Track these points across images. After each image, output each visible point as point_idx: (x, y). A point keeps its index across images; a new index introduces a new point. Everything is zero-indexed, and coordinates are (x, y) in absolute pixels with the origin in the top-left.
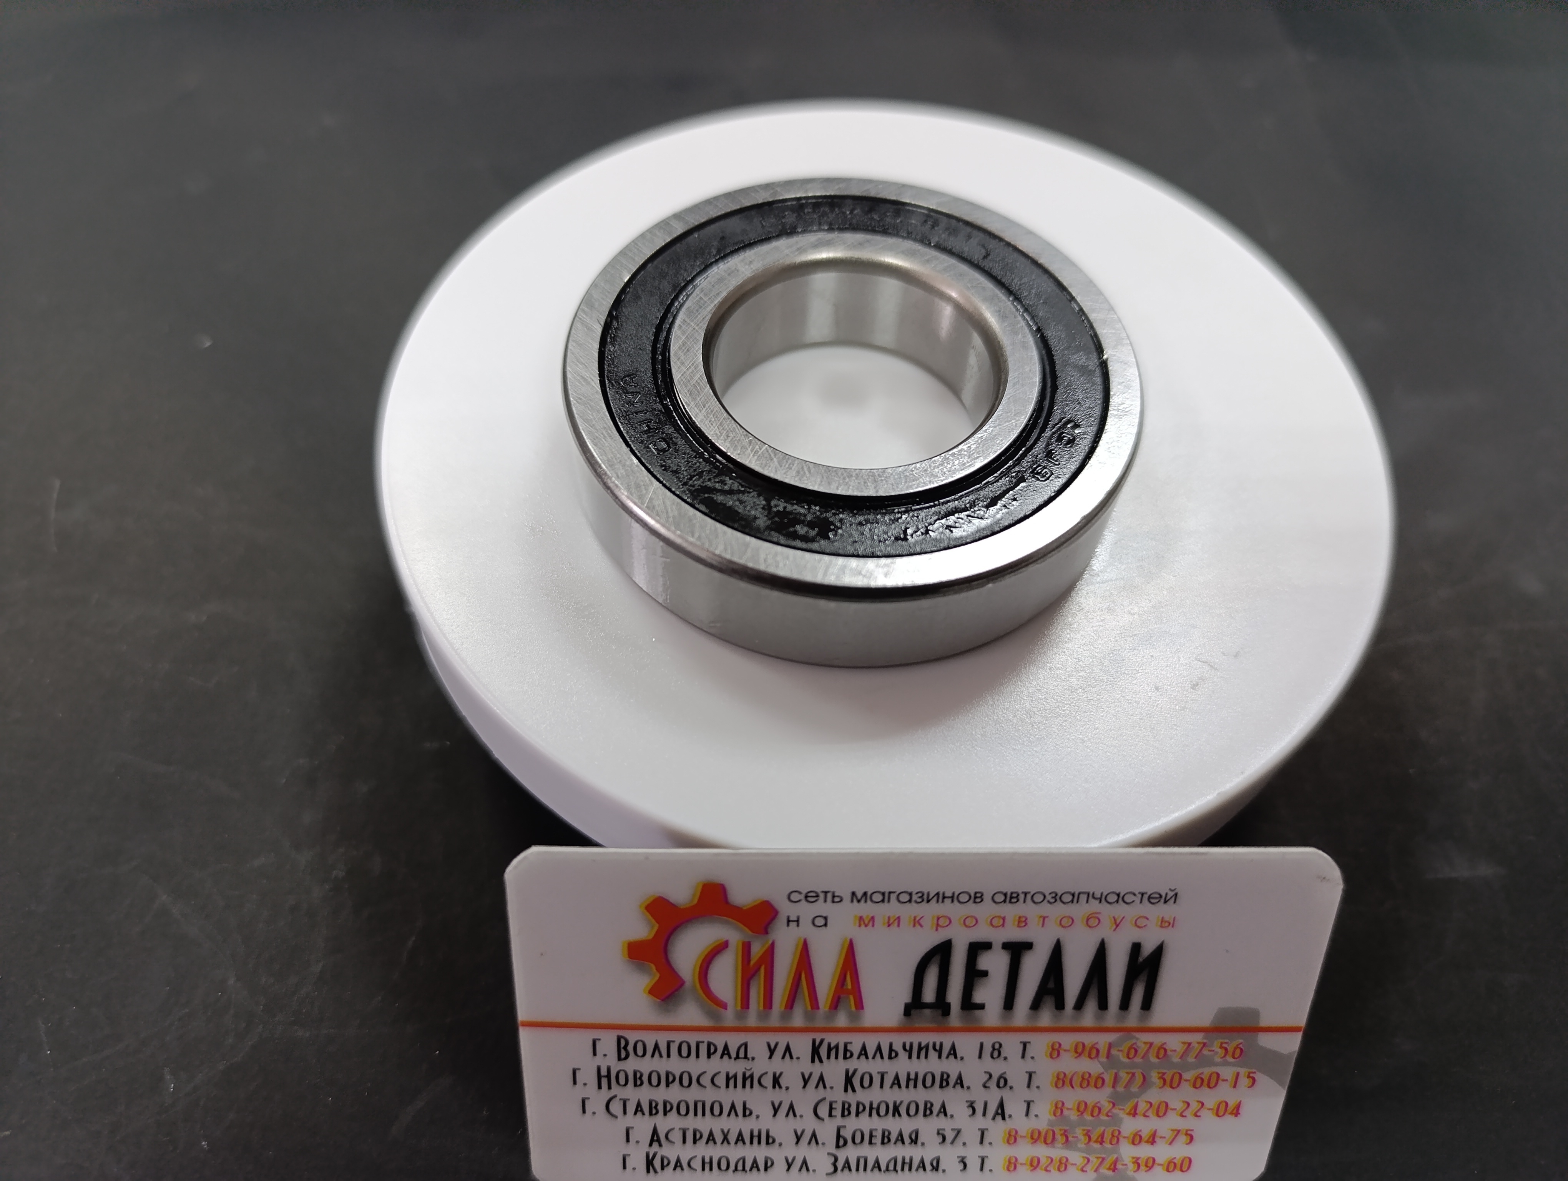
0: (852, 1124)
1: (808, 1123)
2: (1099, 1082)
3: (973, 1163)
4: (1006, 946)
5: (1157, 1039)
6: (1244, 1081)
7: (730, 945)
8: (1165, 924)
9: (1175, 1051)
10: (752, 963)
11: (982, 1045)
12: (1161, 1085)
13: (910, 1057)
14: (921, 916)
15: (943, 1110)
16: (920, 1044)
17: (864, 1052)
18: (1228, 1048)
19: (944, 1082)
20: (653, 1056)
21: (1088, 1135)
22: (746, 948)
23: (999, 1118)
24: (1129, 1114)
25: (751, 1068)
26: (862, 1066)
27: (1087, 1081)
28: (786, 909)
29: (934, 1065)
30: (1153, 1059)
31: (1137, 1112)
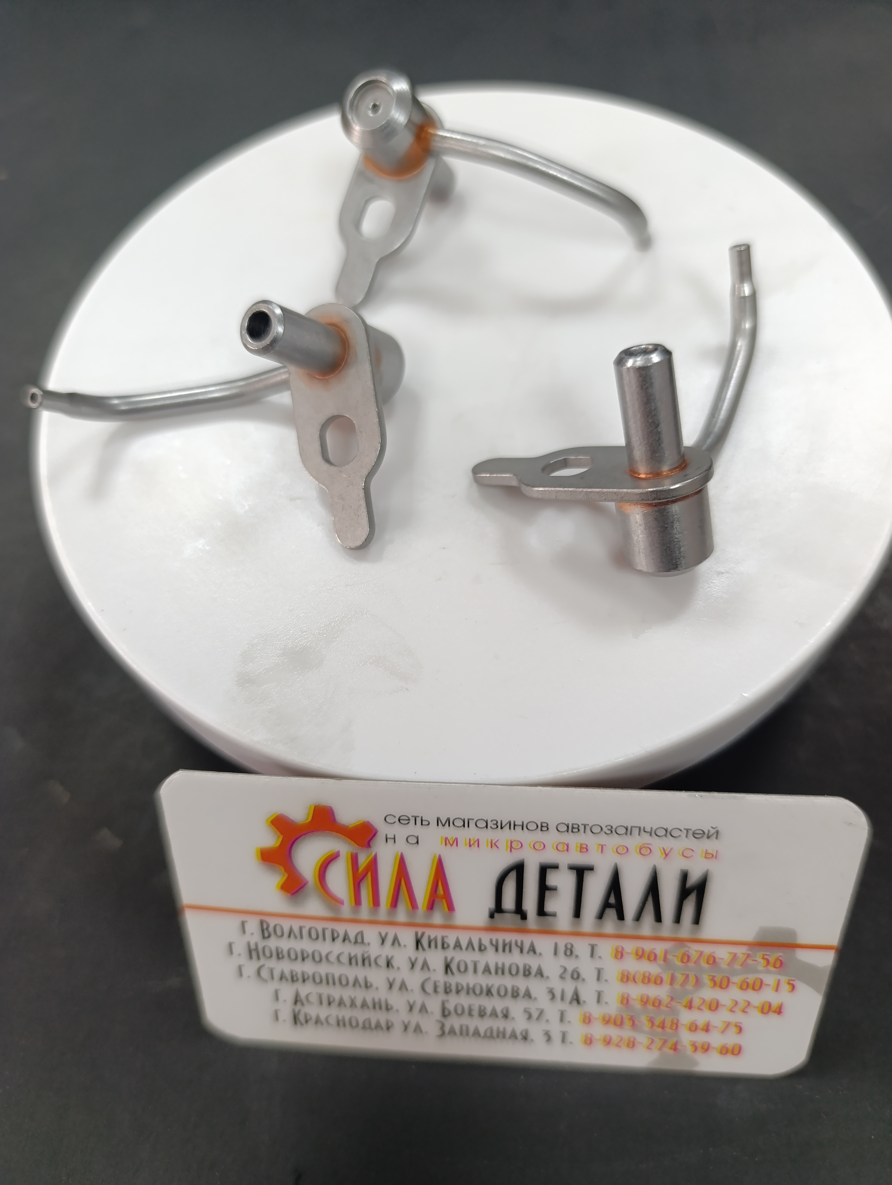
0: (453, 1001)
1: (417, 997)
2: (658, 981)
3: (556, 1037)
4: (571, 868)
5: (707, 949)
6: (785, 987)
7: (340, 854)
8: (709, 856)
9: (723, 959)
10: (360, 870)
11: (556, 946)
12: (712, 985)
13: (497, 950)
14: (496, 840)
15: (528, 995)
16: (504, 941)
17: (458, 945)
18: (770, 959)
19: (527, 973)
20: (289, 936)
21: (652, 1021)
22: (354, 859)
23: (575, 1003)
24: (685, 1007)
25: (368, 951)
26: (459, 956)
27: (647, 979)
28: (383, 829)
29: (516, 959)
30: (704, 964)
31: (693, 1005)
